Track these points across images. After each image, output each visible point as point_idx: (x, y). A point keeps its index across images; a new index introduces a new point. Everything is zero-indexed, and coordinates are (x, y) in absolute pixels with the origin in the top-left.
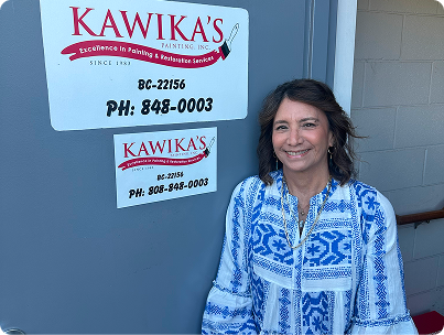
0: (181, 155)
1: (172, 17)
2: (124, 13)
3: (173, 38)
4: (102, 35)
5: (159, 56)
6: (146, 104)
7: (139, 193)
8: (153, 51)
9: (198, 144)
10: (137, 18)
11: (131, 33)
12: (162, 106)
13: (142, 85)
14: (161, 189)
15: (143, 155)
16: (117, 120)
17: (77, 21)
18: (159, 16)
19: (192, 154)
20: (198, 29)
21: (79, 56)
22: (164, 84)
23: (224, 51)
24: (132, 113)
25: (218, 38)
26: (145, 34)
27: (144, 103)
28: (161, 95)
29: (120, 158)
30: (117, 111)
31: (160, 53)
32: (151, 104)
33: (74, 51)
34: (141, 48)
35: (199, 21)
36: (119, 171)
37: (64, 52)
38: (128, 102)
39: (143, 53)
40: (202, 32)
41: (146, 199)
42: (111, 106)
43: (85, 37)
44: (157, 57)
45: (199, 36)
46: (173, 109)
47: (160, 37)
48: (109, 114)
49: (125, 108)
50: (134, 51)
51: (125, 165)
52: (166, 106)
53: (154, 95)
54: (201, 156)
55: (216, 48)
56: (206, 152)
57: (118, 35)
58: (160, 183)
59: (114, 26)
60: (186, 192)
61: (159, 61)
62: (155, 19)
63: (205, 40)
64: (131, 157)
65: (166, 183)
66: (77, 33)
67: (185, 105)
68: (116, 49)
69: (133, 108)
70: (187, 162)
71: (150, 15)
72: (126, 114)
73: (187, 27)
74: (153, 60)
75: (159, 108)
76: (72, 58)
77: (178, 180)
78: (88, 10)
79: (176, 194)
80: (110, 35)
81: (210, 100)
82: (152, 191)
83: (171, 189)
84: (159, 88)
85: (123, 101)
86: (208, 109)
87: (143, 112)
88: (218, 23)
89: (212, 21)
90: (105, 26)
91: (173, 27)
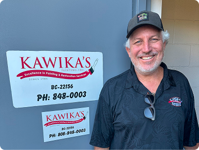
1: (66, 58)
2: (44, 58)
3: (67, 67)
5: (61, 75)
6: (55, 95)
7: (54, 136)
8: (58, 73)
9: (80, 114)
10: (50, 59)
11: (47, 66)
12: (62, 96)
13: (53, 87)
14: (64, 134)
15: (55, 120)
16: (42, 103)
17: (23, 63)
18: (60, 58)
19: (77, 119)
20: (79, 62)
21: (24, 77)
22: (63, 87)
23: (91, 71)
24: (49, 99)
25: (88, 65)
26: (53, 66)
27: (54, 95)
28: (62, 91)
29: (45, 121)
31: (61, 73)
32: (57, 95)
33: (22, 75)
34: (52, 72)
35: (79, 59)
36: (44, 127)
37: (18, 76)
38: (47, 95)
39: (53, 74)
40: (80, 64)
41: (57, 138)
42: (39, 97)
43: (27, 69)
44: (59, 75)
45: (79, 66)
46: (68, 97)
47: (61, 67)
48: (38, 100)
49: (45, 97)
50: (49, 74)
51: (47, 125)
52: (64, 96)
53: (58, 91)
54: (82, 120)
55: (87, 70)
56: (84, 118)
57: (41, 67)
58: (63, 131)
59: (39, 64)
60: (75, 135)
61: (61, 77)
62: (58, 60)
63: (82, 67)
65: (66, 131)
66: (23, 67)
67: (72, 95)
68: (40, 73)
69: (49, 97)
70: (75, 122)
71: (56, 58)
72: (46, 100)
73: (73, 62)
74: (58, 77)
76: (21, 78)
77: (72, 130)
78: (28, 58)
79: (70, 136)
81: (85, 92)
82: (59, 134)
83: (68, 134)
84: (61, 88)
85: (44, 95)
86: (84, 96)
87: (54, 99)
88: (88, 59)
89: (85, 59)
90: (35, 64)
91: (67, 62)
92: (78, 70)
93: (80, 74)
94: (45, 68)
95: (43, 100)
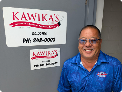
0: (50, 56)
1: (43, 14)
2: (28, 14)
3: (43, 20)
4: (21, 20)
5: (39, 26)
6: (35, 39)
7: (37, 66)
8: (37, 24)
10: (32, 15)
11: (30, 19)
12: (39, 40)
13: (33, 34)
14: (43, 65)
15: (38, 55)
16: (26, 44)
17: (14, 16)
18: (39, 14)
19: (53, 55)
20: (51, 18)
21: (15, 26)
22: (40, 34)
23: (59, 24)
24: (30, 42)
25: (57, 20)
26: (34, 19)
27: (34, 39)
28: (39, 37)
29: (31, 56)
30: (26, 41)
31: (39, 25)
32: (36, 39)
33: (13, 25)
34: (33, 23)
35: (51, 16)
36: (31, 60)
37: (10, 25)
38: (29, 39)
39: (34, 25)
40: (52, 19)
41: (39, 67)
42: (24, 40)
43: (16, 20)
44: (38, 26)
45: (51, 20)
46: (43, 41)
47: (39, 20)
48: (23, 42)
49: (28, 41)
50: (31, 24)
51: (33, 58)
52: (41, 40)
53: (37, 37)
54: (55, 56)
55: (56, 23)
56: (57, 55)
57: (26, 20)
58: (43, 63)
59: (25, 17)
60: (51, 66)
61: (39, 27)
63: (53, 21)
64: (35, 56)
65: (45, 63)
66: (14, 19)
67: (46, 40)
68: (25, 24)
69: (31, 41)
70: (51, 57)
71: (36, 14)
72: (29, 42)
73: (47, 17)
74: (37, 27)
75: (38, 41)
76: (12, 27)
77: (49, 63)
78: (17, 13)
79: (48, 66)
80: (24, 20)
81: (54, 38)
82: (41, 65)
83: (46, 65)
84: (39, 35)
85: (27, 39)
86: (53, 41)
87: (34, 42)
88: (57, 16)
89: (55, 15)
90: (22, 17)
91: (43, 17)
92: (51, 23)
93: (52, 26)
94: (28, 21)
95: (27, 42)
